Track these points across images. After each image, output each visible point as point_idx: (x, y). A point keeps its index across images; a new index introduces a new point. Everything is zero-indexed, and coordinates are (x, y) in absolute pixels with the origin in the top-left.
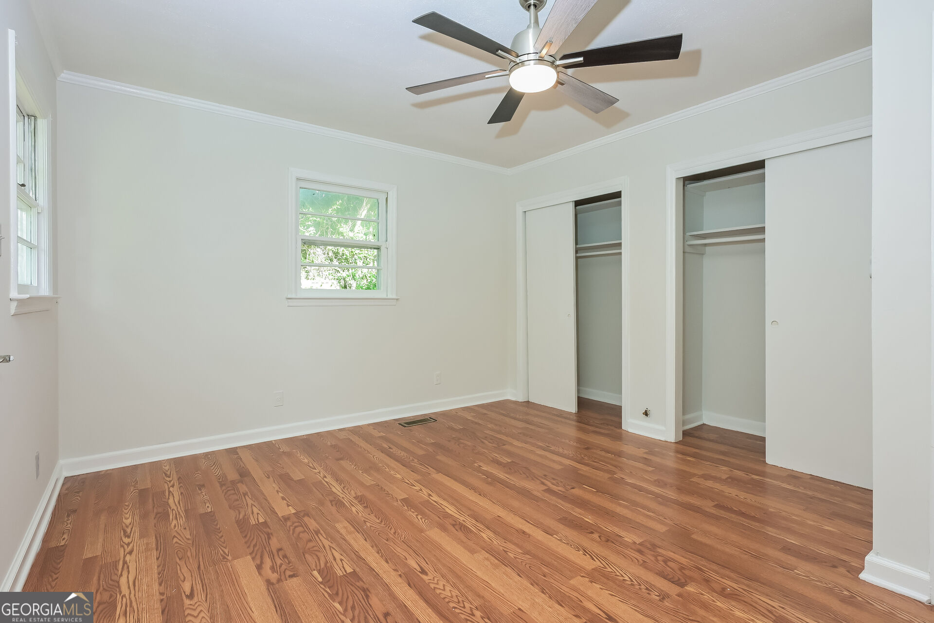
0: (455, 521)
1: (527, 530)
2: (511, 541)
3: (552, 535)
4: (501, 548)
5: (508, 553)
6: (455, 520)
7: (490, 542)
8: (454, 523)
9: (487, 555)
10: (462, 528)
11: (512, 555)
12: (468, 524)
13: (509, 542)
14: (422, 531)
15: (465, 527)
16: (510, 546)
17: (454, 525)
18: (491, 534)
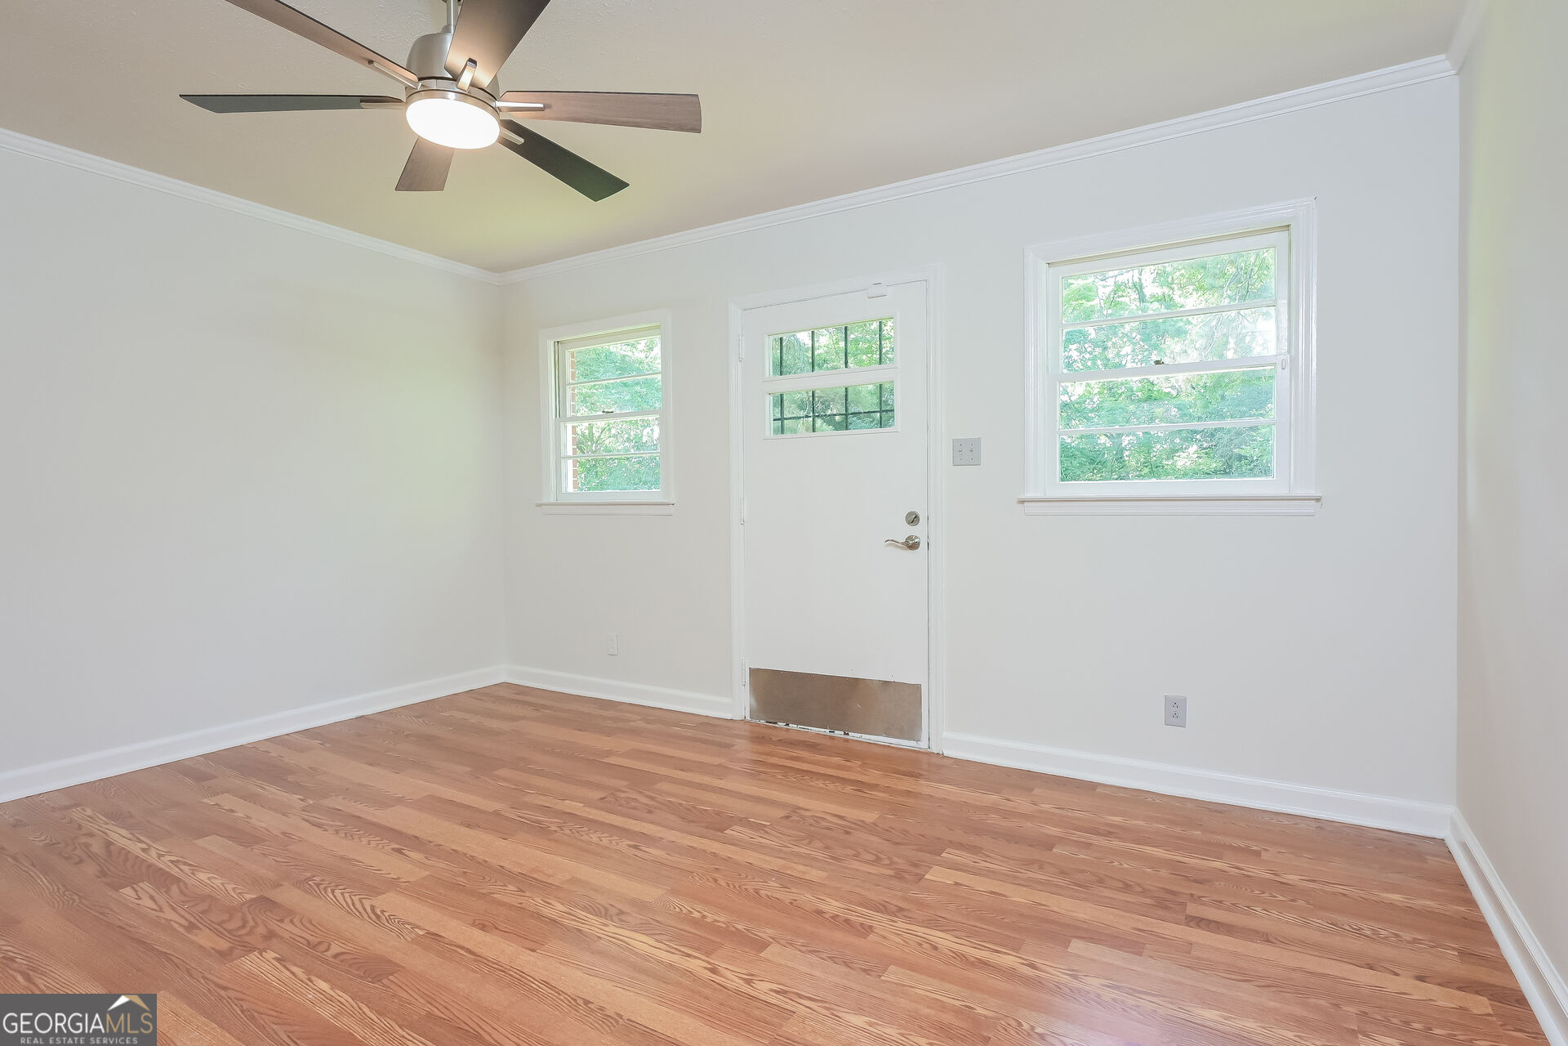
0: (622, 920)
1: (477, 933)
2: (510, 906)
3: (429, 933)
4: (527, 894)
5: (515, 889)
6: (623, 924)
7: (548, 898)
8: (623, 917)
9: (550, 881)
10: (603, 911)
11: (511, 887)
12: (595, 922)
13: (513, 906)
14: (675, 892)
15: (597, 914)
16: (514, 901)
17: (621, 912)
18: (546, 911)
